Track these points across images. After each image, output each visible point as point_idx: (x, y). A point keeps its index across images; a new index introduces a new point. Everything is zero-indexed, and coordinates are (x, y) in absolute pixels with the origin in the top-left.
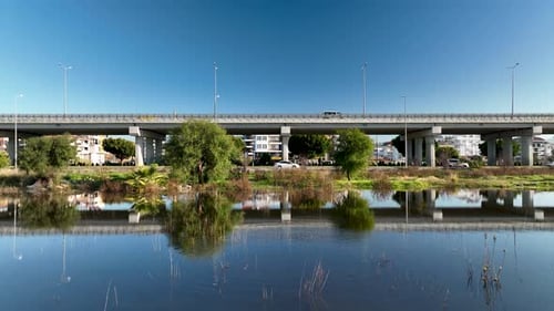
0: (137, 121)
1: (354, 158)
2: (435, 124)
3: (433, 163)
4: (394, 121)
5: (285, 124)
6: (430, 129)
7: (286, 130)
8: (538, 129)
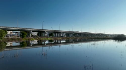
3: (31, 37)
4: (24, 29)
6: (30, 31)
8: (46, 32)
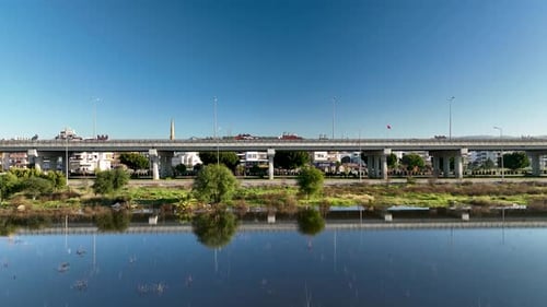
0: (156, 145)
1: (311, 186)
2: (387, 147)
3: (386, 175)
5: (271, 147)
6: (382, 150)
7: (272, 152)
8: (464, 151)
